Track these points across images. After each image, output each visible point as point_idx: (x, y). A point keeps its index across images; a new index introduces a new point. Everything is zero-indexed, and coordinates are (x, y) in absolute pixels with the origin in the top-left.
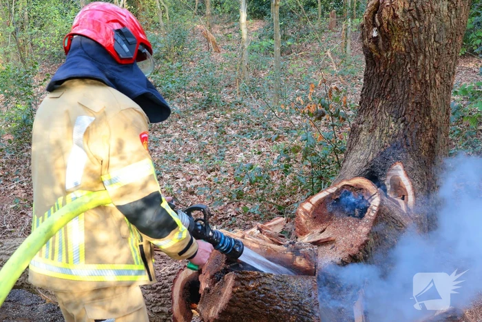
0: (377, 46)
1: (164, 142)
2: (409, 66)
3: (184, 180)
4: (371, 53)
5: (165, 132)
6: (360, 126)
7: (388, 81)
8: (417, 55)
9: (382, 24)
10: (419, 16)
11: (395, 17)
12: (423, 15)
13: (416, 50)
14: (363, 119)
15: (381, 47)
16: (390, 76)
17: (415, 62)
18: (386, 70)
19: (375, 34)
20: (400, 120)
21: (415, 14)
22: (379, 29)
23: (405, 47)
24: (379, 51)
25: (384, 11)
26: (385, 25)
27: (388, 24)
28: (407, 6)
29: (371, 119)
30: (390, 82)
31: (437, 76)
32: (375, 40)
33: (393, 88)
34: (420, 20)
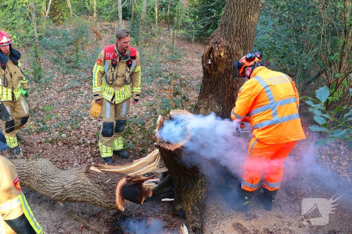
0: (210, 68)
1: (80, 97)
2: (226, 80)
3: (96, 121)
4: (207, 71)
5: (79, 90)
6: (200, 106)
7: (215, 85)
8: (230, 75)
9: (214, 59)
10: (231, 56)
11: (220, 56)
12: (233, 56)
13: (229, 72)
14: (202, 103)
15: (212, 69)
16: (216, 83)
17: (229, 78)
18: (214, 80)
19: (210, 63)
20: (220, 105)
21: (229, 55)
22: (212, 61)
23: (224, 70)
24: (211, 70)
25: (215, 52)
26: (215, 59)
27: (217, 59)
28: (226, 52)
29: (206, 103)
30: (216, 86)
31: (238, 85)
32: (210, 65)
33: (218, 89)
34: (231, 58)
